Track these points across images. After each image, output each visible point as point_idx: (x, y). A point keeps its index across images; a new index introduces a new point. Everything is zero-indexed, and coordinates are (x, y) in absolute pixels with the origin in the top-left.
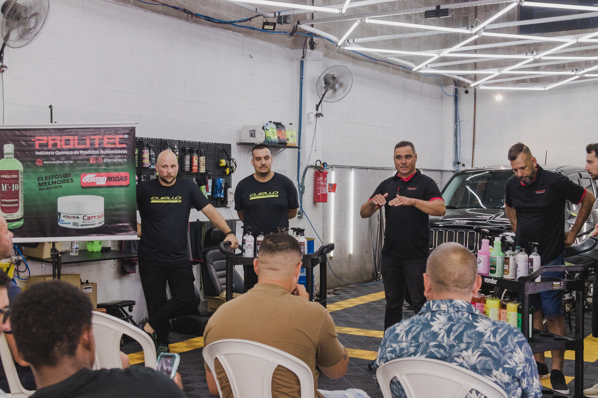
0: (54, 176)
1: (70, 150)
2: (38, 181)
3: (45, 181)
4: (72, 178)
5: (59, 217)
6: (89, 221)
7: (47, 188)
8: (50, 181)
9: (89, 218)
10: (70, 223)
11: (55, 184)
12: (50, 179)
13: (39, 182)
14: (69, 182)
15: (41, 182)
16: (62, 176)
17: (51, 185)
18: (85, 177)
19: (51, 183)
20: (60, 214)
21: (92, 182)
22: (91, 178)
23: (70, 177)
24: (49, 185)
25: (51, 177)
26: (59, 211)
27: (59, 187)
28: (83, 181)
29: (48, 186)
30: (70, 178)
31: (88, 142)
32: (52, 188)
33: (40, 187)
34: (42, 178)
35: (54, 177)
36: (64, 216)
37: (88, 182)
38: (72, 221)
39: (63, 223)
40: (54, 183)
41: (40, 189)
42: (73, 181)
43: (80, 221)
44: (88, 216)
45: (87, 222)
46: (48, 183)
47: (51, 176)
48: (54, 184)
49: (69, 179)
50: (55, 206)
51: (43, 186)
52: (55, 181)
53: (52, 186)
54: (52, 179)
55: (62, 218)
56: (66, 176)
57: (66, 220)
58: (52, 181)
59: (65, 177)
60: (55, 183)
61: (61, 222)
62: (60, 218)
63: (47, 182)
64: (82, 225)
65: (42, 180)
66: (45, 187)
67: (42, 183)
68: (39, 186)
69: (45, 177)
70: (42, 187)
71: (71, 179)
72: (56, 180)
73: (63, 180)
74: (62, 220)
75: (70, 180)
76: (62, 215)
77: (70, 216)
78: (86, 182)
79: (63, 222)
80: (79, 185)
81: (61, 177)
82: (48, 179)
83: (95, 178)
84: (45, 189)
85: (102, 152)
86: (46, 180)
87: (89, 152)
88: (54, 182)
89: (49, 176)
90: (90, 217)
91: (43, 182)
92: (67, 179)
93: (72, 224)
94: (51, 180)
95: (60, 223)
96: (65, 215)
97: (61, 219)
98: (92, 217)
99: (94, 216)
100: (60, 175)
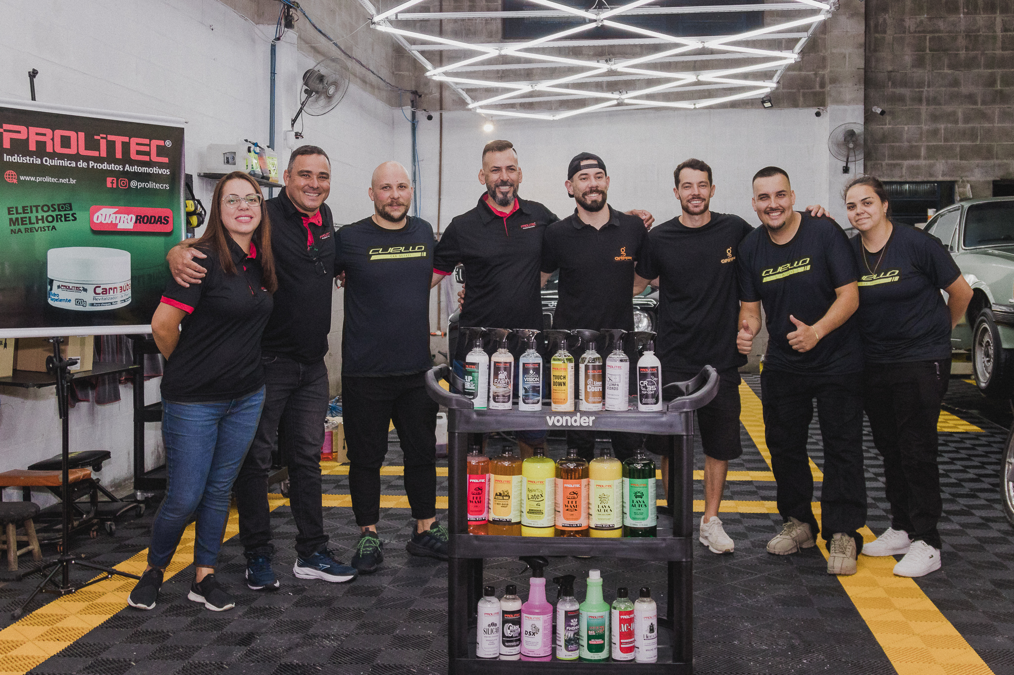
0: (39, 206)
2: (9, 214)
3: (23, 215)
4: (75, 214)
5: (49, 287)
6: (105, 296)
7: (26, 230)
8: (33, 216)
10: (70, 301)
11: (43, 222)
12: (32, 212)
13: (11, 216)
14: (69, 220)
15: (14, 217)
16: (56, 207)
17: (34, 223)
19: (34, 220)
20: (51, 281)
21: (110, 222)
23: (71, 210)
24: (30, 223)
25: (34, 209)
26: (50, 275)
27: (50, 228)
29: (29, 226)
30: (71, 212)
32: (37, 231)
33: (13, 227)
34: (17, 208)
35: (39, 208)
36: (59, 287)
38: (73, 296)
39: (57, 300)
40: (40, 220)
41: (12, 230)
42: (75, 219)
45: (101, 298)
46: (27, 219)
47: (34, 206)
48: (40, 222)
49: (69, 214)
50: (45, 265)
51: (18, 225)
52: (43, 216)
53: (36, 226)
54: (37, 212)
55: (55, 290)
56: (62, 208)
57: (63, 294)
58: (37, 217)
59: (61, 211)
60: (42, 219)
61: (53, 297)
62: (51, 289)
64: (92, 305)
65: (17, 213)
66: (22, 227)
67: (17, 219)
68: (10, 225)
69: (23, 207)
70: (17, 227)
71: (73, 215)
72: (45, 215)
73: (57, 215)
74: (55, 295)
75: (70, 216)
76: (55, 284)
77: (71, 285)
79: (56, 298)
80: (86, 227)
81: (55, 210)
82: (29, 211)
84: (23, 231)
85: (127, 168)
86: (24, 213)
87: (105, 166)
88: (40, 217)
89: (31, 207)
91: (19, 216)
92: (65, 215)
93: (73, 302)
94: (35, 214)
95: (52, 299)
96: (61, 284)
97: (53, 292)
98: (109, 289)
99: (114, 288)
100: (52, 206)
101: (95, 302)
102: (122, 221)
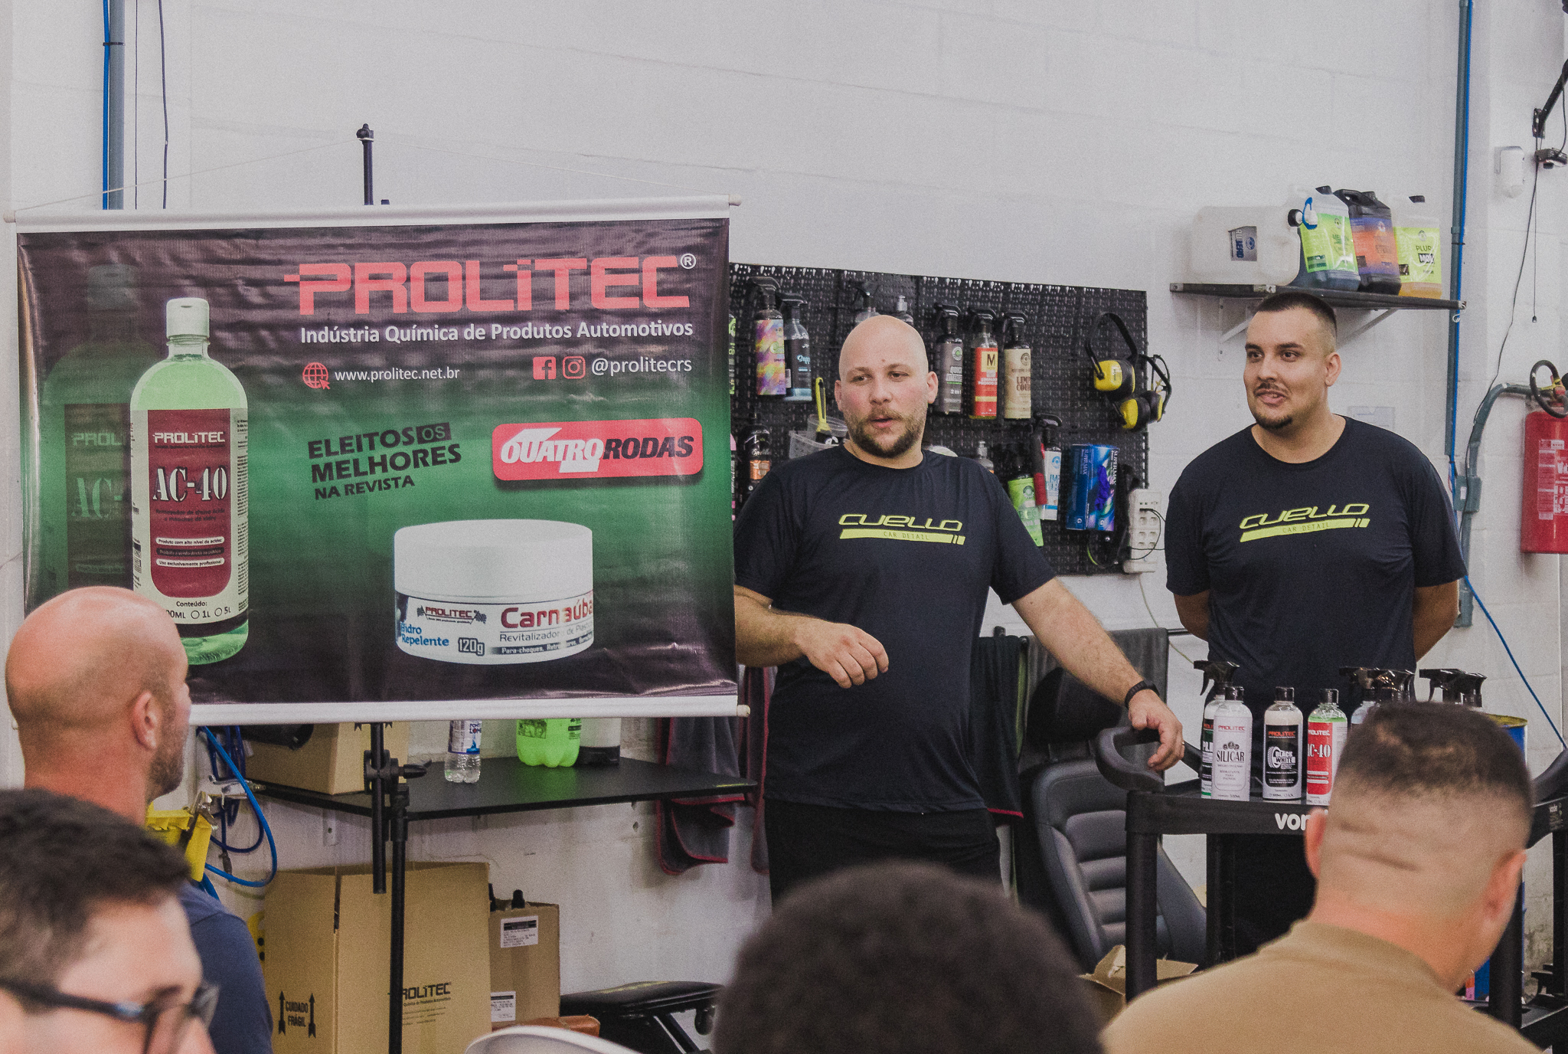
0: (377, 434)
1: (445, 322)
2: (312, 456)
3: (340, 457)
4: (457, 446)
5: (398, 613)
6: (527, 631)
7: (348, 489)
8: (363, 458)
9: (528, 619)
10: (445, 642)
11: (385, 470)
12: (360, 449)
13: (316, 461)
14: (444, 462)
15: (321, 462)
16: (413, 434)
17: (365, 473)
18: (512, 442)
19: (364, 466)
20: (403, 600)
21: (540, 459)
22: (535, 447)
23: (448, 437)
24: (357, 473)
25: (365, 442)
26: (401, 585)
27: (400, 482)
28: (504, 458)
29: (354, 480)
30: (447, 444)
31: (524, 286)
32: (371, 490)
33: (320, 484)
34: (328, 442)
35: (377, 439)
36: (420, 612)
37: (525, 460)
38: (453, 631)
39: (416, 641)
40: (378, 464)
41: (317, 491)
42: (457, 458)
43: (490, 633)
44: (523, 609)
45: (519, 637)
46: (351, 466)
47: (365, 436)
48: (378, 469)
49: (443, 448)
50: (383, 564)
51: (331, 478)
52: (383, 457)
53: (370, 478)
54: (372, 447)
55: (411, 619)
56: (428, 434)
57: (431, 628)
58: (371, 459)
59: (425, 442)
60: (383, 464)
61: (407, 635)
62: (403, 617)
63: (348, 462)
64: (499, 651)
65: (329, 453)
66: (340, 484)
67: (328, 466)
68: (315, 480)
69: (342, 440)
70: (328, 484)
71: (451, 449)
72: (389, 452)
73: (415, 453)
74: (411, 629)
75: (446, 452)
76: (412, 606)
77: (447, 608)
78: (514, 460)
79: (415, 636)
80: (485, 473)
81: (410, 441)
82: (354, 447)
83: (551, 444)
84: (342, 490)
85: (584, 330)
86: (343, 451)
87: (528, 331)
88: (377, 459)
89: (358, 438)
90: (531, 615)
91: (333, 459)
92: (434, 450)
93: (454, 644)
94: (367, 452)
95: (406, 640)
96: (425, 604)
97: (407, 622)
98: (539, 614)
99: (551, 612)
100: (405, 432)
101: (504, 644)
102: (570, 455)
